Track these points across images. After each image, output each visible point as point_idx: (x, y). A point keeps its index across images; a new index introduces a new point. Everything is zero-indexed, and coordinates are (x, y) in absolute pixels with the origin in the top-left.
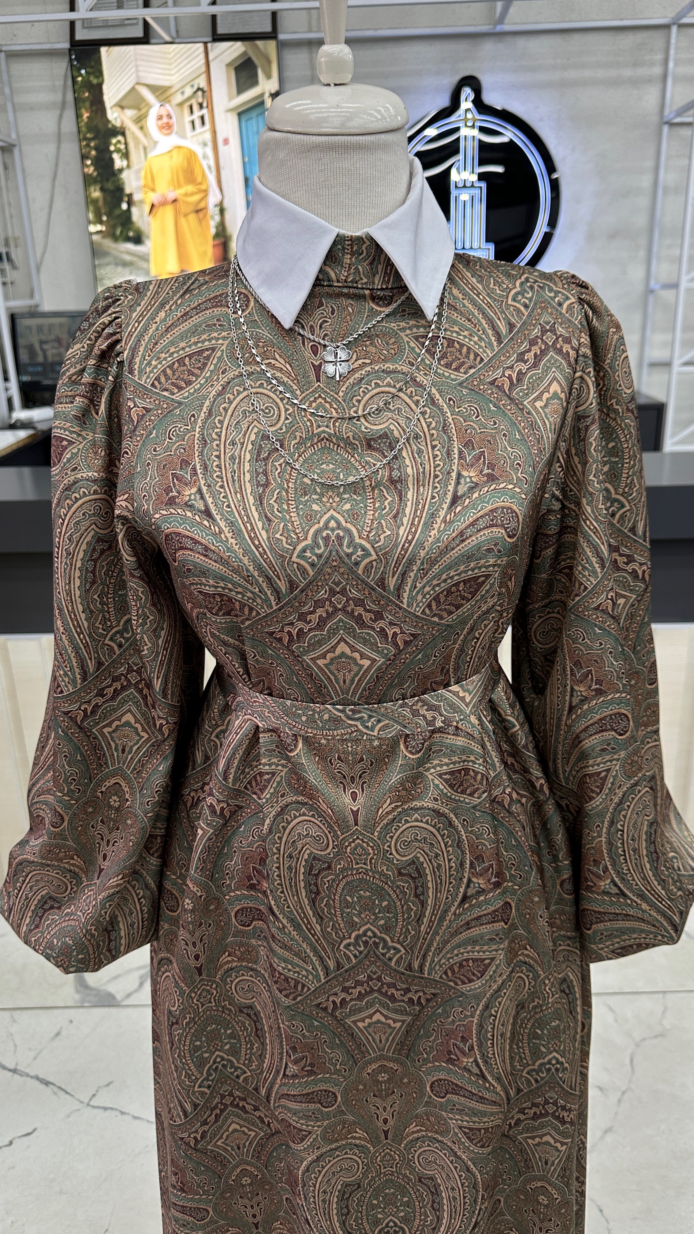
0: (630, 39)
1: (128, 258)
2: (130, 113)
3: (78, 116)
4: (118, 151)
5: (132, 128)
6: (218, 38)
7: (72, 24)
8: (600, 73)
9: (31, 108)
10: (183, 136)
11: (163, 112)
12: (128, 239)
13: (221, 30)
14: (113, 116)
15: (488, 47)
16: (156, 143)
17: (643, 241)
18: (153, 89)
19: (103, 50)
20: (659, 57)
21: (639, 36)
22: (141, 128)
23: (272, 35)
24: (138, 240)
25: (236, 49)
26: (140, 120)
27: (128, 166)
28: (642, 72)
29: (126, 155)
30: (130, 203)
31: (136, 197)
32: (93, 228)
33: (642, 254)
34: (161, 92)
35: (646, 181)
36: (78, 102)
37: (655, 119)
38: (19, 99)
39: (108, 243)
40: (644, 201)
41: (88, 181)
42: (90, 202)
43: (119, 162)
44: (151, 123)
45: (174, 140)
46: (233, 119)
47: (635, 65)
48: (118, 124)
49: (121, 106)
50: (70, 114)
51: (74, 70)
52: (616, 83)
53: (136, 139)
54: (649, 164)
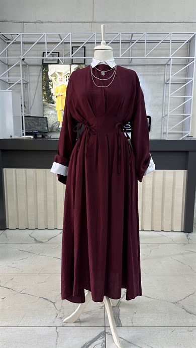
0: (157, 67)
1: (51, 107)
2: (54, 77)
3: (43, 78)
4: (50, 85)
5: (54, 81)
6: (73, 64)
7: (43, 59)
8: (152, 73)
9: (33, 76)
10: (64, 82)
11: (60, 77)
12: (51, 103)
13: (73, 62)
14: (50, 78)
16: (58, 83)
17: (161, 107)
18: (59, 73)
19: (49, 65)
20: (164, 70)
21: (159, 66)
23: (84, 64)
24: (53, 103)
25: (77, 66)
26: (55, 79)
27: (52, 88)
28: (160, 73)
29: (52, 86)
30: (52, 95)
31: (54, 94)
32: (44, 100)
33: (161, 110)
34: (60, 73)
35: (162, 95)
36: (42, 74)
37: (163, 82)
38: (30, 74)
39: (47, 103)
40: (161, 99)
41: (43, 90)
42: (43, 95)
43: (50, 87)
44: (58, 80)
45: (62, 83)
47: (159, 72)
48: (51, 80)
49: (52, 76)
50: (41, 77)
51: (42, 69)
52: (155, 75)
54: (162, 91)
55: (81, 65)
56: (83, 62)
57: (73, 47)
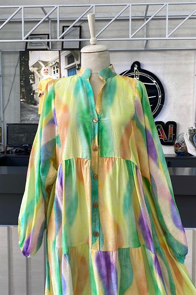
0: (184, 53)
1: (31, 109)
2: (36, 69)
4: (31, 79)
5: (36, 73)
9: (8, 67)
11: (46, 68)
12: (32, 104)
13: (64, 48)
14: (31, 69)
15: (142, 54)
16: (43, 77)
18: (43, 62)
19: (30, 52)
22: (39, 73)
24: (35, 104)
26: (39, 71)
27: (34, 83)
28: (188, 62)
29: (34, 80)
30: (34, 93)
31: (36, 92)
36: (21, 65)
37: (193, 74)
39: (26, 104)
42: (21, 92)
43: (31, 82)
44: (42, 71)
46: (66, 71)
48: (32, 71)
49: (33, 66)
51: (21, 57)
53: (37, 75)
55: (75, 51)
56: (78, 47)
57: (64, 27)
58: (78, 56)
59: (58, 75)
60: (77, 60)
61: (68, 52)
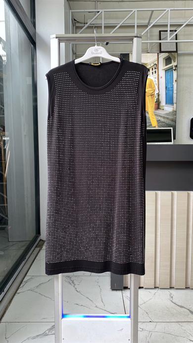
6: (161, 52)
13: (162, 50)
23: (176, 51)
25: (167, 54)
46: (164, 72)
55: (173, 53)
56: (175, 50)
57: (160, 31)
58: (175, 58)
59: (157, 76)
60: (175, 62)
61: (166, 55)
